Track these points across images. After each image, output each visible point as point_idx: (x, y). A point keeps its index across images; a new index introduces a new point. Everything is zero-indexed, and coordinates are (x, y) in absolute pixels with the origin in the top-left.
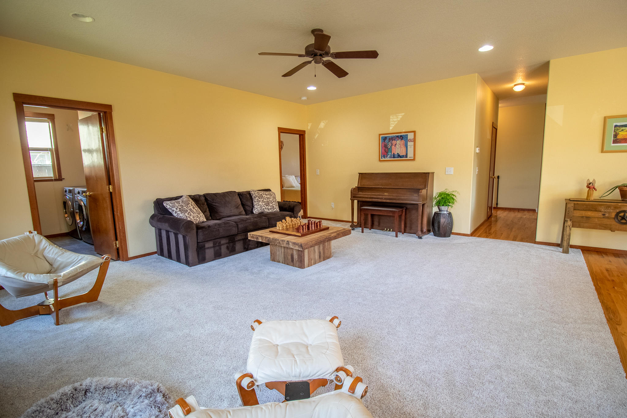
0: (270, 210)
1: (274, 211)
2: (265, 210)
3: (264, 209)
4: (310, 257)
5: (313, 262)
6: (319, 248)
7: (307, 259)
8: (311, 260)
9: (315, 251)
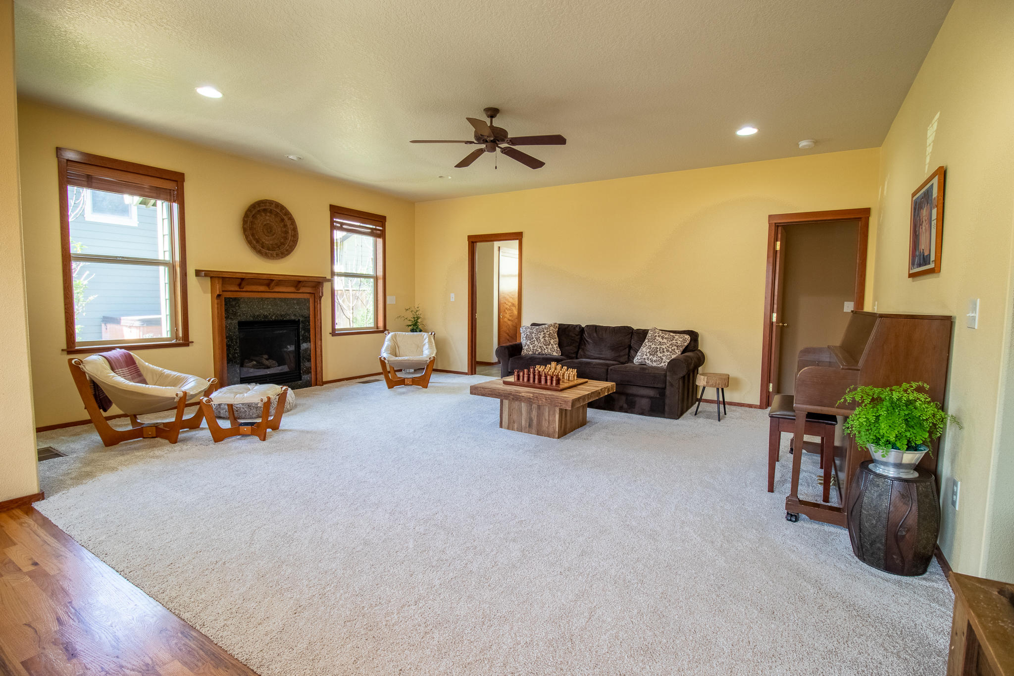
0: (654, 363)
1: (660, 365)
2: (646, 361)
3: (645, 359)
4: (511, 416)
5: (516, 426)
6: (530, 411)
7: (507, 417)
8: (514, 422)
9: (521, 412)
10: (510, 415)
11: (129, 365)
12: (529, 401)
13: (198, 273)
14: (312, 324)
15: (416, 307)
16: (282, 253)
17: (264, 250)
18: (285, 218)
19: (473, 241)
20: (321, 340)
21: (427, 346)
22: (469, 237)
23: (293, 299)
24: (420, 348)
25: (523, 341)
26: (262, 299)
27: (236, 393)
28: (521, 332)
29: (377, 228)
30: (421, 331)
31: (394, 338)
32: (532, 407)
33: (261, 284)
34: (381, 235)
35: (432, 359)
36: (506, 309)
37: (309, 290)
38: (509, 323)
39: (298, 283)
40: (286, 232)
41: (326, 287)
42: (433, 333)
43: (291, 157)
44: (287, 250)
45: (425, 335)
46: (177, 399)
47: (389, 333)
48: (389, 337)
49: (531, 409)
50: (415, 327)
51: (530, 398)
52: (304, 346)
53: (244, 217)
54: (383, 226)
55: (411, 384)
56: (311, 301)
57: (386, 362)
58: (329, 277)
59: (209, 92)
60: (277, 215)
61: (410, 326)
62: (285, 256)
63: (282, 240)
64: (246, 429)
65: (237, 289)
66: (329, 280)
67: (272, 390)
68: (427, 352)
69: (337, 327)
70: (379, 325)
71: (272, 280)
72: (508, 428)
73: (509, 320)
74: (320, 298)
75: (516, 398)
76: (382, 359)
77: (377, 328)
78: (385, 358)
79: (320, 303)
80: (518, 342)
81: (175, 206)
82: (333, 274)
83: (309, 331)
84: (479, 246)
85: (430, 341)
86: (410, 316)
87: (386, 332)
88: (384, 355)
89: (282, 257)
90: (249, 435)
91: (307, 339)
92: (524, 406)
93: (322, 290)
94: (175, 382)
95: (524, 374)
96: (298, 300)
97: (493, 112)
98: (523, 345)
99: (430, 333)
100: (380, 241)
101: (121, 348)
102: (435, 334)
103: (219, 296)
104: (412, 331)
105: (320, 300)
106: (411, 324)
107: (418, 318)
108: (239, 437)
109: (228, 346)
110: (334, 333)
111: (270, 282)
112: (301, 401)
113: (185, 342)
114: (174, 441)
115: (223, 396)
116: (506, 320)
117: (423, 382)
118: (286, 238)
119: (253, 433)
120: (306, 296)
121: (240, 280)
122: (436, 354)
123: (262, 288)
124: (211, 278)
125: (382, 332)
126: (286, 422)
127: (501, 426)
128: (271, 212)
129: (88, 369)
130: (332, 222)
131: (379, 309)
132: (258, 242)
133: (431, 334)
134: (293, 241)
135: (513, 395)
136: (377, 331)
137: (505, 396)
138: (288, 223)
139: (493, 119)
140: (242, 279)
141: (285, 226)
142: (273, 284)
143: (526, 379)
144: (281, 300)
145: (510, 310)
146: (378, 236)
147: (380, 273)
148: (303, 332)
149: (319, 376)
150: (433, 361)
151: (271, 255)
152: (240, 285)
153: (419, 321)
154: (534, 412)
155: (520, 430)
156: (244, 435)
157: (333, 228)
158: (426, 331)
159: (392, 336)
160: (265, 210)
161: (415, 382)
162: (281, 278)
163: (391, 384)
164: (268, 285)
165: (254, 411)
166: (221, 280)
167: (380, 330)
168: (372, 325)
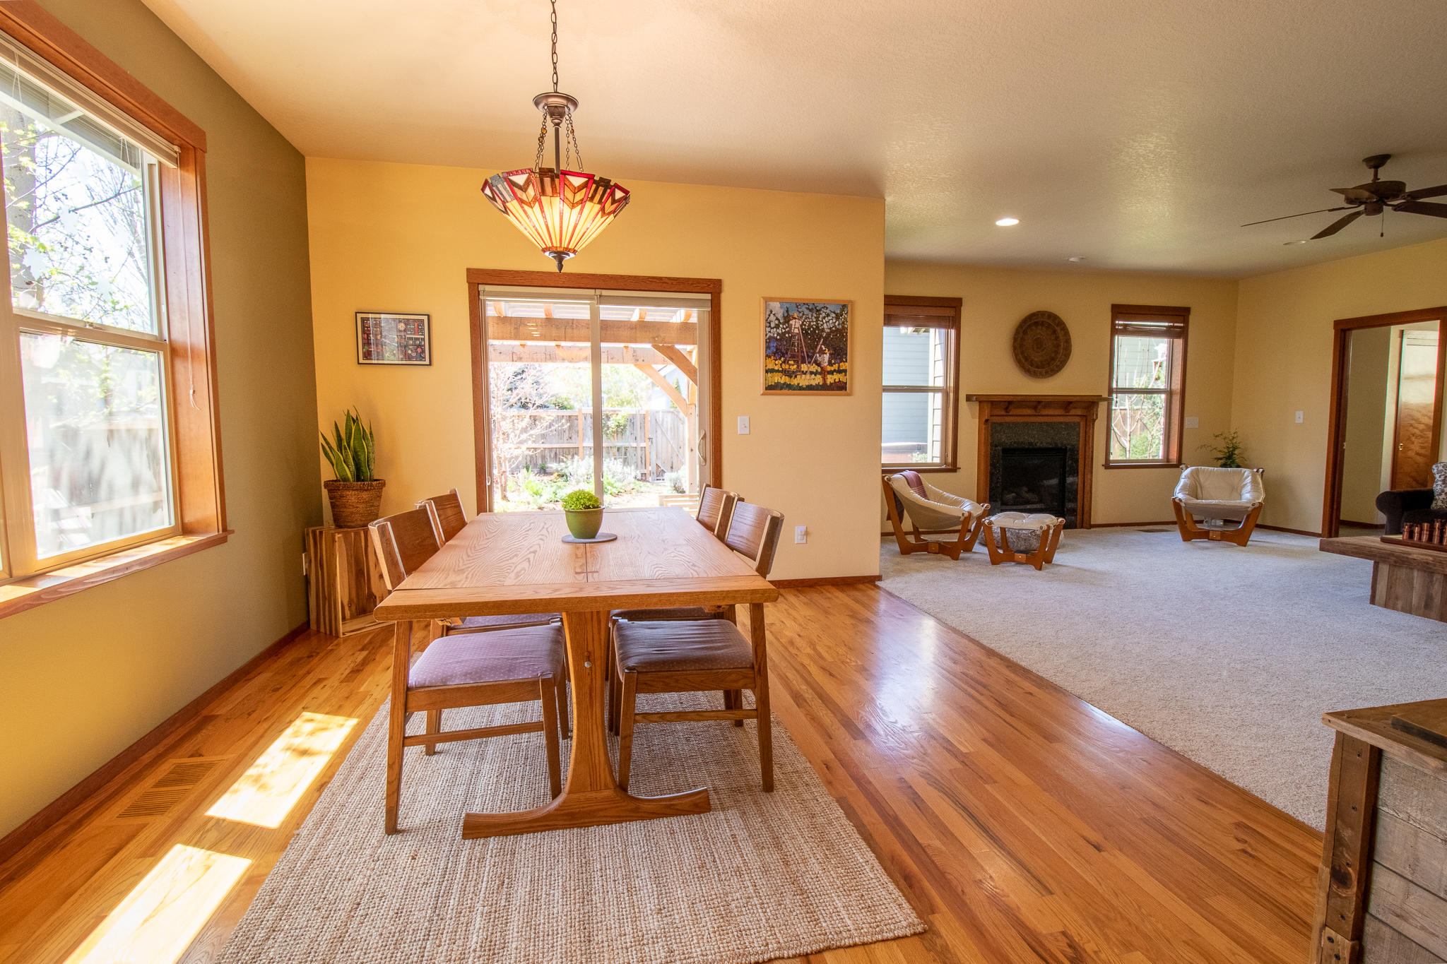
4: (1393, 590)
5: (1400, 604)
6: (1429, 585)
7: (1384, 590)
8: (1397, 598)
9: (1411, 584)
10: (1390, 588)
11: (918, 485)
12: (1427, 569)
13: (969, 398)
14: (1081, 452)
15: (1232, 432)
16: (1052, 370)
17: (1033, 369)
18: (1058, 329)
19: (1344, 330)
20: (1092, 473)
21: (1249, 488)
22: (1337, 323)
23: (1061, 423)
24: (1236, 490)
25: (1438, 487)
26: (1027, 424)
27: (1015, 519)
28: (1435, 471)
29: (1176, 324)
30: (1238, 466)
31: (1194, 475)
32: (1432, 578)
33: (1029, 407)
34: (1182, 333)
35: (1257, 505)
36: (1413, 435)
37: (1079, 412)
38: (1419, 459)
39: (1067, 404)
40: (1058, 346)
41: (1102, 406)
42: (1261, 470)
43: (1072, 259)
44: (1057, 366)
45: (1247, 472)
46: (962, 519)
47: (1187, 468)
48: (1187, 472)
49: (1431, 581)
50: (1230, 459)
51: (1428, 563)
52: (1070, 480)
53: (1015, 335)
54: (1186, 321)
55: (1219, 538)
56: (1082, 424)
57: (1183, 505)
58: (1105, 395)
59: (1008, 222)
60: (1049, 326)
61: (1221, 459)
62: (1055, 373)
63: (1053, 355)
64: (1020, 556)
65: (1003, 413)
66: (1105, 399)
67: (1049, 520)
68: (1248, 496)
69: (1112, 458)
70: (1171, 457)
71: (1039, 402)
72: (1386, 606)
73: (1418, 454)
74: (1094, 421)
75: (1400, 562)
76: (1177, 500)
77: (1168, 461)
78: (1180, 500)
79: (1093, 428)
80: (1429, 488)
81: (953, 332)
82: (1111, 391)
83: (1077, 461)
84: (1355, 336)
85: (1254, 482)
86: (1221, 445)
87: (1183, 466)
88: (1179, 495)
89: (1052, 375)
90: (1023, 564)
91: (1075, 472)
92: (1417, 578)
93: (1097, 411)
94: (955, 503)
95: (1422, 530)
96: (1066, 424)
97: (1377, 161)
98: (1436, 494)
99: (1255, 470)
100: (1179, 343)
101: (910, 470)
102: (1263, 471)
103: (987, 421)
104: (1224, 465)
105: (1093, 424)
106: (1221, 456)
107: (1235, 448)
108: (1013, 564)
109: (992, 474)
110: (1108, 465)
111: (1037, 403)
112: (1069, 542)
113: (953, 468)
114: (956, 558)
115: (1000, 520)
116: (1411, 454)
117: (1240, 539)
118: (1057, 353)
119: (1028, 562)
120: (1077, 419)
121: (1007, 404)
122: (1264, 500)
123: (1029, 412)
124: (980, 402)
125: (1177, 466)
126: (1058, 558)
127: (1373, 601)
128: (1042, 324)
129: (895, 485)
130: (1113, 325)
131: (1172, 435)
132: (1026, 359)
133: (1257, 471)
134: (1065, 356)
135: (1396, 557)
136: (1167, 464)
137: (1381, 557)
138: (1060, 334)
139: (1380, 170)
140: (1010, 403)
141: (1057, 338)
142: (1039, 407)
143: (1425, 538)
144: (1048, 424)
145: (1422, 437)
146: (1178, 336)
147: (1177, 385)
148: (1070, 462)
149: (1086, 516)
150: (1258, 509)
151: (1041, 373)
152: (1006, 409)
153: (1236, 452)
154: (1436, 586)
155: (1408, 610)
156: (1019, 563)
157: (1114, 331)
158: (1247, 467)
159: (1192, 472)
160: (1036, 324)
161: (1225, 537)
162: (1050, 399)
163: (1188, 536)
164: (1035, 408)
165: (1023, 542)
166: (990, 404)
167: (1172, 465)
168: (1160, 456)
